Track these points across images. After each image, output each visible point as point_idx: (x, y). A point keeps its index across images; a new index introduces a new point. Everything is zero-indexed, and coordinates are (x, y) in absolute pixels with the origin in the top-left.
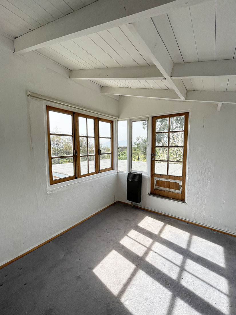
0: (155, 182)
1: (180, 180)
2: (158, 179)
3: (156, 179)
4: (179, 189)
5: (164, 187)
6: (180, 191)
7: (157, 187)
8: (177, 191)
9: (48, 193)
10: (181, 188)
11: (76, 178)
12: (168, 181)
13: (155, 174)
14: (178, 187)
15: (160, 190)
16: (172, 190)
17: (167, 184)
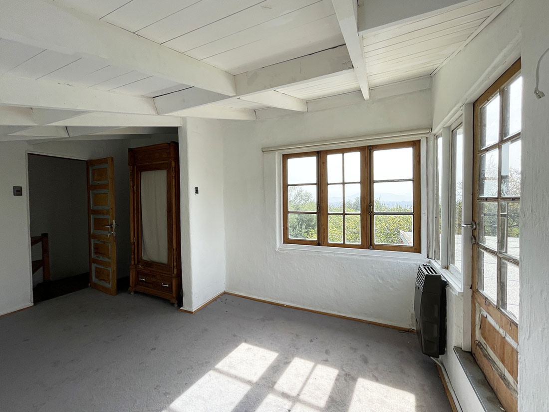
0: (480, 319)
2: (484, 312)
3: (481, 311)
5: (494, 349)
7: (483, 342)
9: (276, 250)
11: (319, 245)
12: (501, 332)
13: (478, 291)
15: (486, 356)
17: (499, 342)
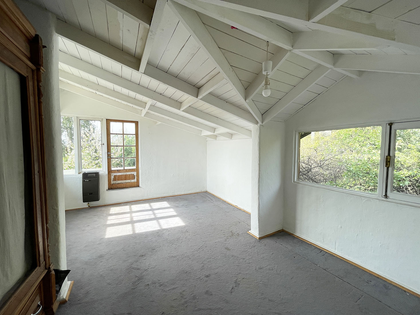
0: (112, 177)
1: (134, 171)
2: (115, 174)
3: (113, 175)
4: (134, 178)
5: (122, 180)
6: (135, 180)
7: (114, 182)
8: (133, 181)
10: (136, 178)
12: (125, 174)
13: (112, 170)
14: (133, 177)
15: (118, 184)
16: (129, 181)
17: (124, 176)
